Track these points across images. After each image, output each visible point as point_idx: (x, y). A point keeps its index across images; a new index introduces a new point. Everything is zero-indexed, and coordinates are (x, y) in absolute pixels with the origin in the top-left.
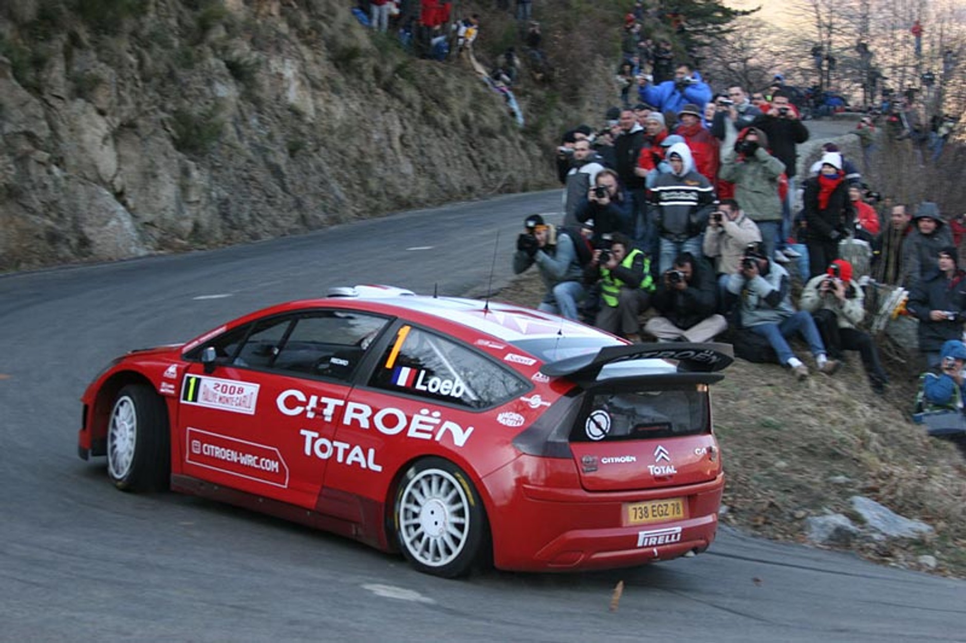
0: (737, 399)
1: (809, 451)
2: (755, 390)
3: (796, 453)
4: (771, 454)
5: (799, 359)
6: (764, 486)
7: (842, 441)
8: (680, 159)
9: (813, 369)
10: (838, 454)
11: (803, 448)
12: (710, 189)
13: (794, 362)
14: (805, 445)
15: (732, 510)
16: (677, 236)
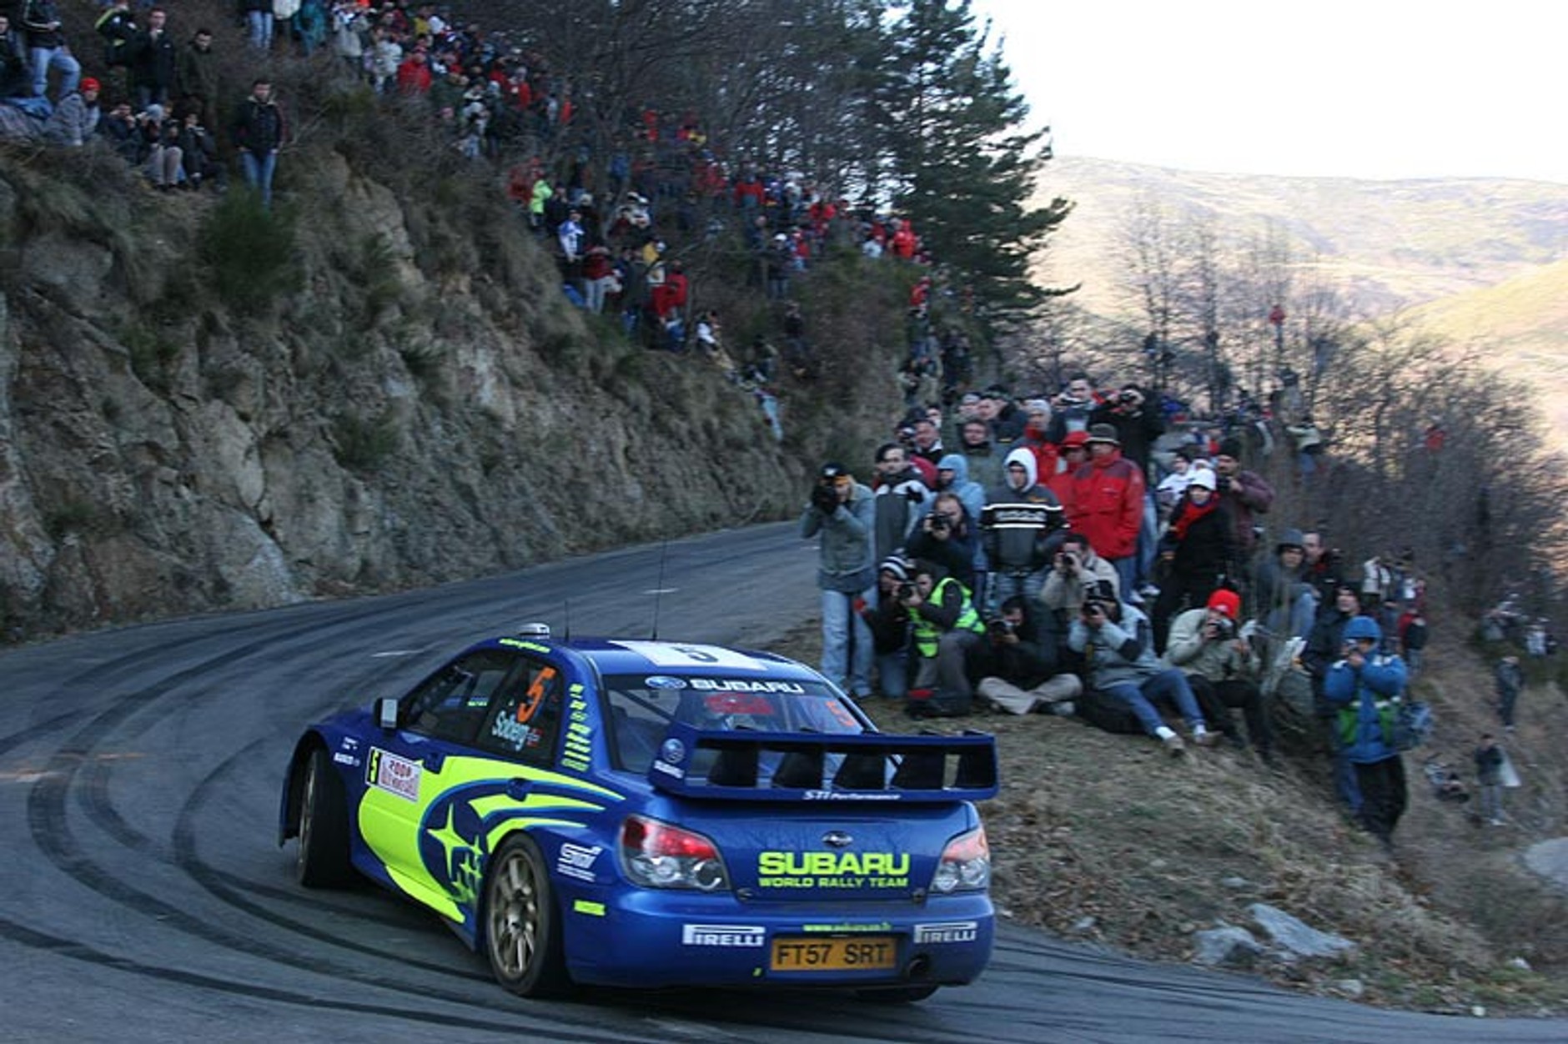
0: (1096, 780)
1: (1193, 846)
2: (1119, 767)
3: (1177, 849)
4: (1146, 851)
5: (1172, 728)
6: (1138, 891)
7: (1236, 833)
8: (1024, 471)
9: (1189, 741)
10: (1230, 850)
11: (1185, 842)
12: (1059, 508)
13: (1165, 732)
14: (1188, 838)
15: (1099, 923)
16: (1018, 568)
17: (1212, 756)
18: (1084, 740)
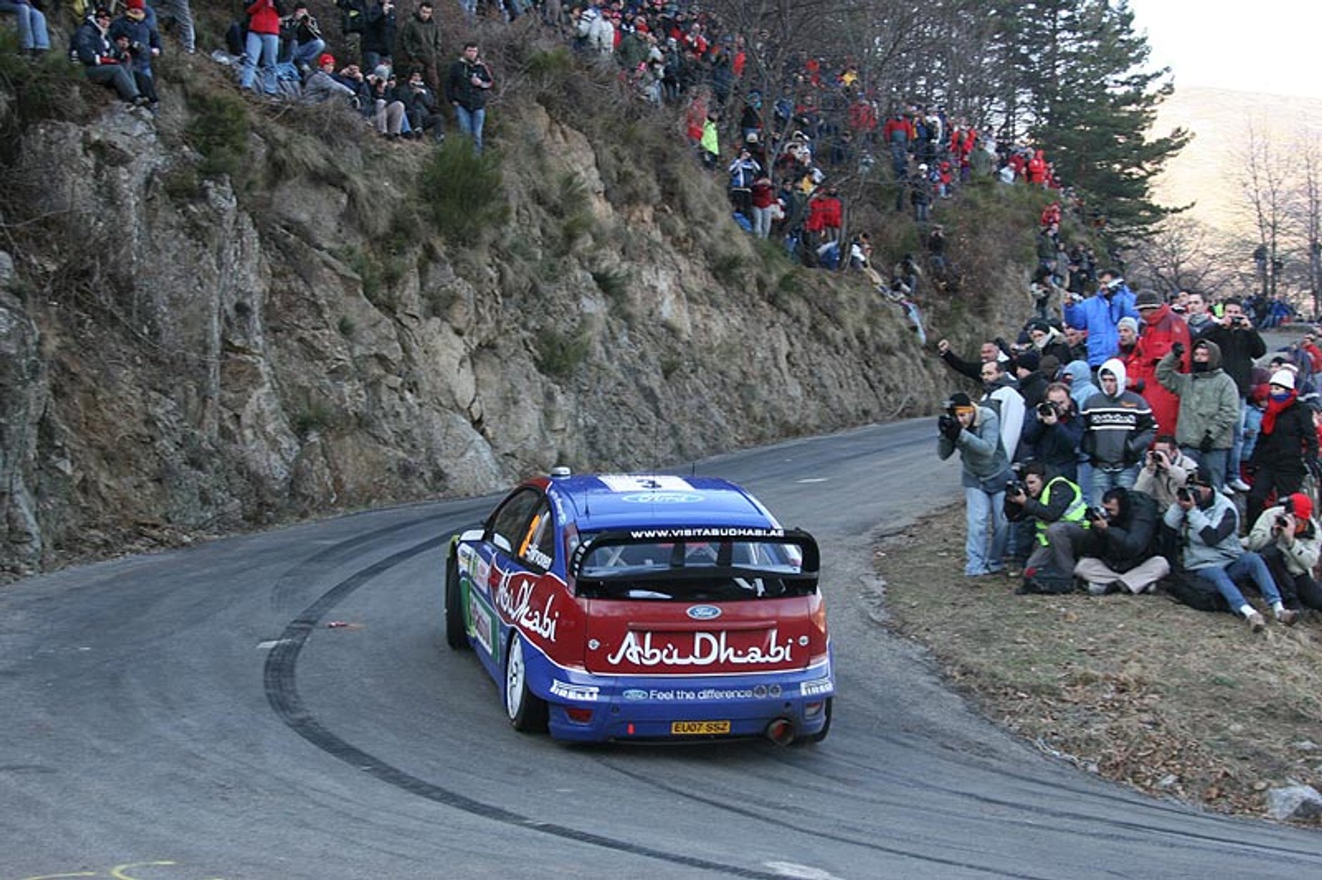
0: (1184, 652)
1: (1268, 713)
2: (1204, 642)
3: (1254, 715)
4: (1225, 717)
5: (1253, 607)
6: (1217, 752)
7: (1307, 701)
8: (1115, 378)
9: (1269, 619)
10: (1303, 716)
11: (1263, 709)
12: (1149, 411)
13: (1247, 610)
14: (1264, 705)
15: (1180, 780)
16: (1112, 465)
17: (1288, 629)
18: (1174, 617)
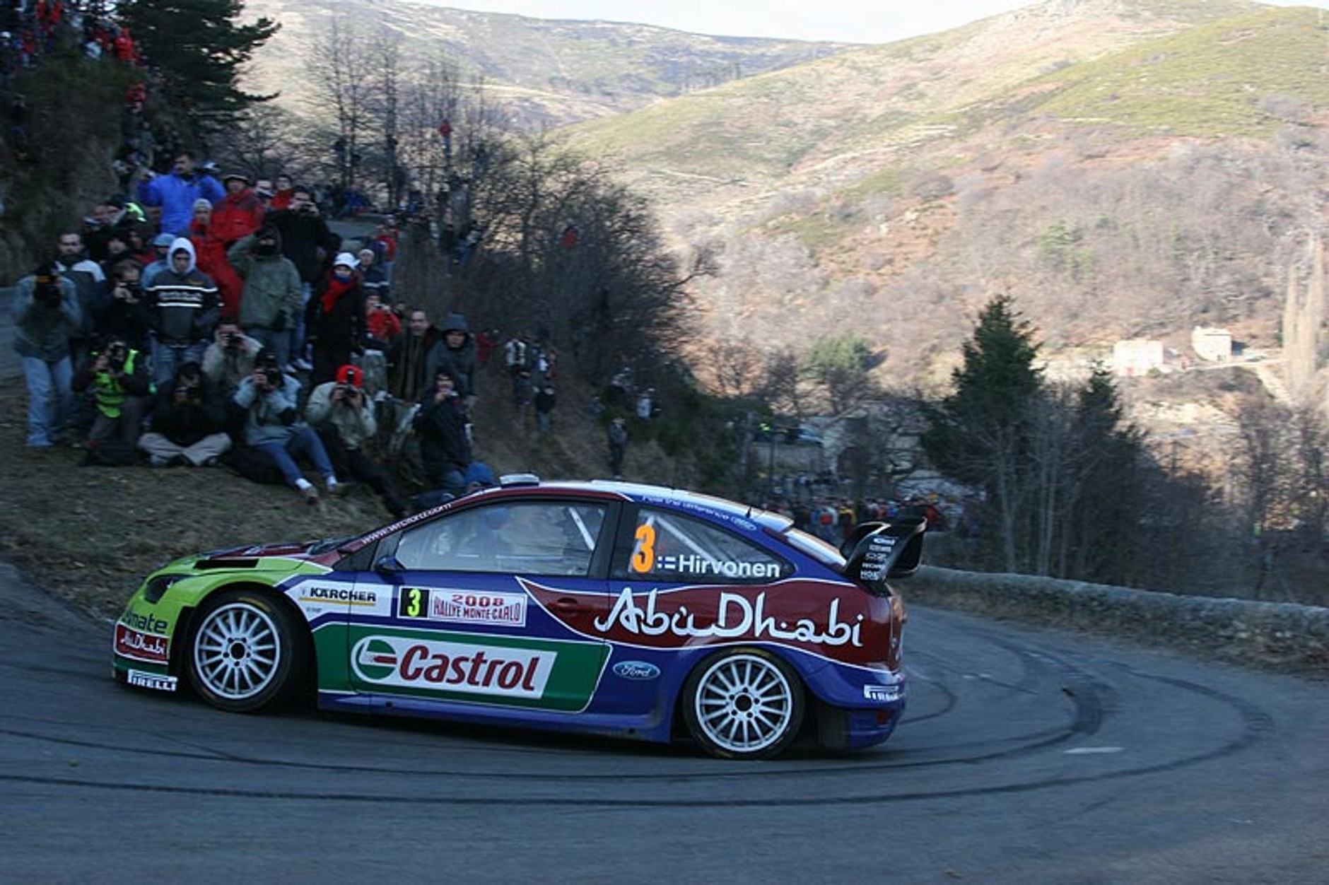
0: (240, 523)
2: (259, 513)
12: (214, 290)
13: (303, 483)
16: (179, 341)
17: (341, 502)
18: (234, 489)
